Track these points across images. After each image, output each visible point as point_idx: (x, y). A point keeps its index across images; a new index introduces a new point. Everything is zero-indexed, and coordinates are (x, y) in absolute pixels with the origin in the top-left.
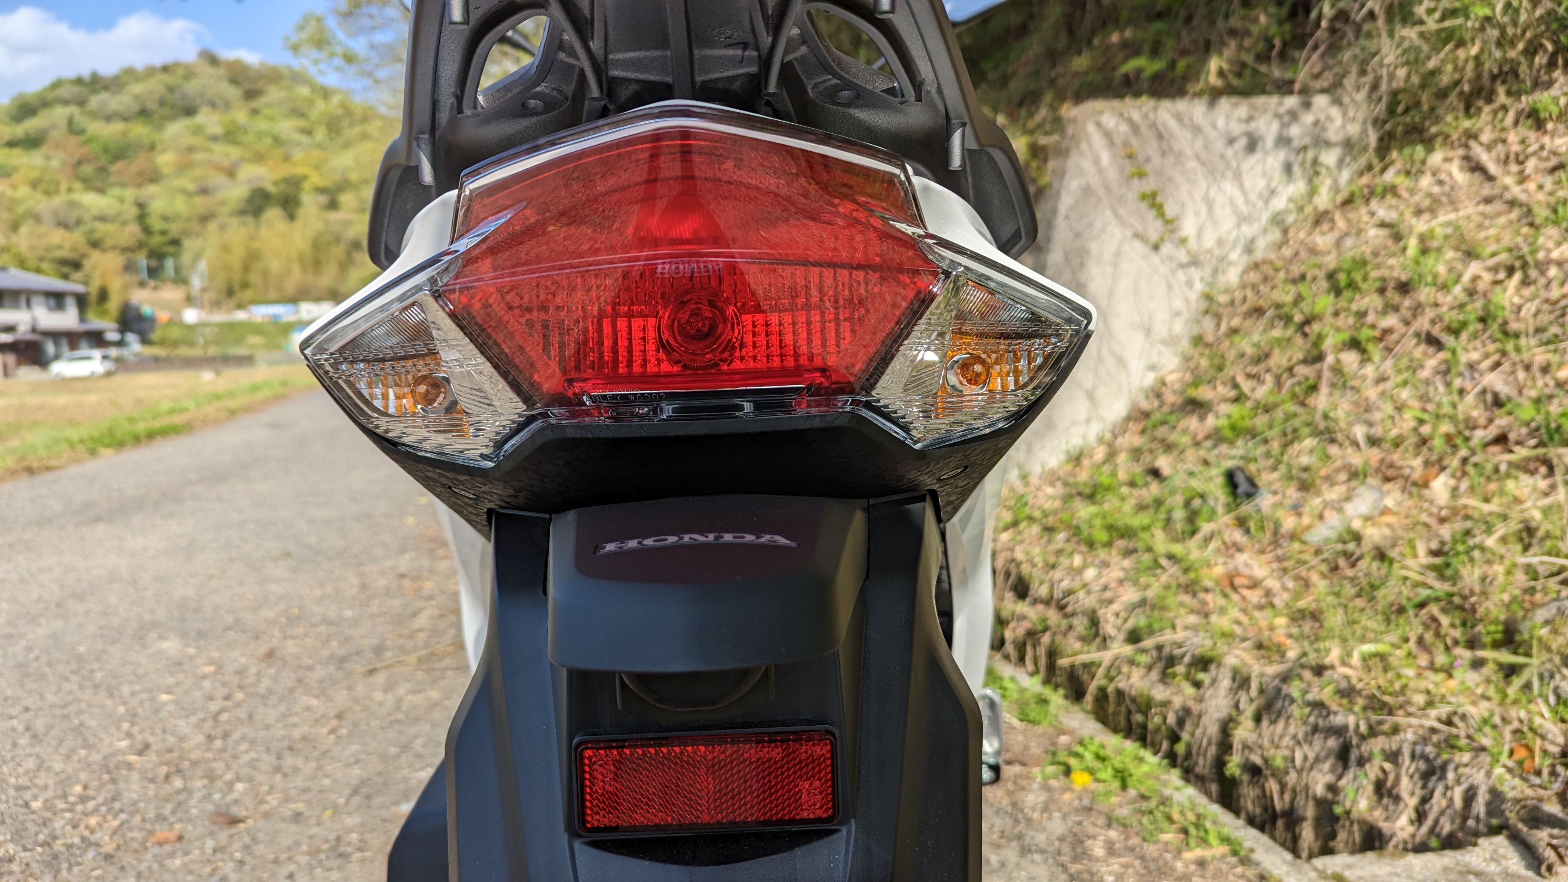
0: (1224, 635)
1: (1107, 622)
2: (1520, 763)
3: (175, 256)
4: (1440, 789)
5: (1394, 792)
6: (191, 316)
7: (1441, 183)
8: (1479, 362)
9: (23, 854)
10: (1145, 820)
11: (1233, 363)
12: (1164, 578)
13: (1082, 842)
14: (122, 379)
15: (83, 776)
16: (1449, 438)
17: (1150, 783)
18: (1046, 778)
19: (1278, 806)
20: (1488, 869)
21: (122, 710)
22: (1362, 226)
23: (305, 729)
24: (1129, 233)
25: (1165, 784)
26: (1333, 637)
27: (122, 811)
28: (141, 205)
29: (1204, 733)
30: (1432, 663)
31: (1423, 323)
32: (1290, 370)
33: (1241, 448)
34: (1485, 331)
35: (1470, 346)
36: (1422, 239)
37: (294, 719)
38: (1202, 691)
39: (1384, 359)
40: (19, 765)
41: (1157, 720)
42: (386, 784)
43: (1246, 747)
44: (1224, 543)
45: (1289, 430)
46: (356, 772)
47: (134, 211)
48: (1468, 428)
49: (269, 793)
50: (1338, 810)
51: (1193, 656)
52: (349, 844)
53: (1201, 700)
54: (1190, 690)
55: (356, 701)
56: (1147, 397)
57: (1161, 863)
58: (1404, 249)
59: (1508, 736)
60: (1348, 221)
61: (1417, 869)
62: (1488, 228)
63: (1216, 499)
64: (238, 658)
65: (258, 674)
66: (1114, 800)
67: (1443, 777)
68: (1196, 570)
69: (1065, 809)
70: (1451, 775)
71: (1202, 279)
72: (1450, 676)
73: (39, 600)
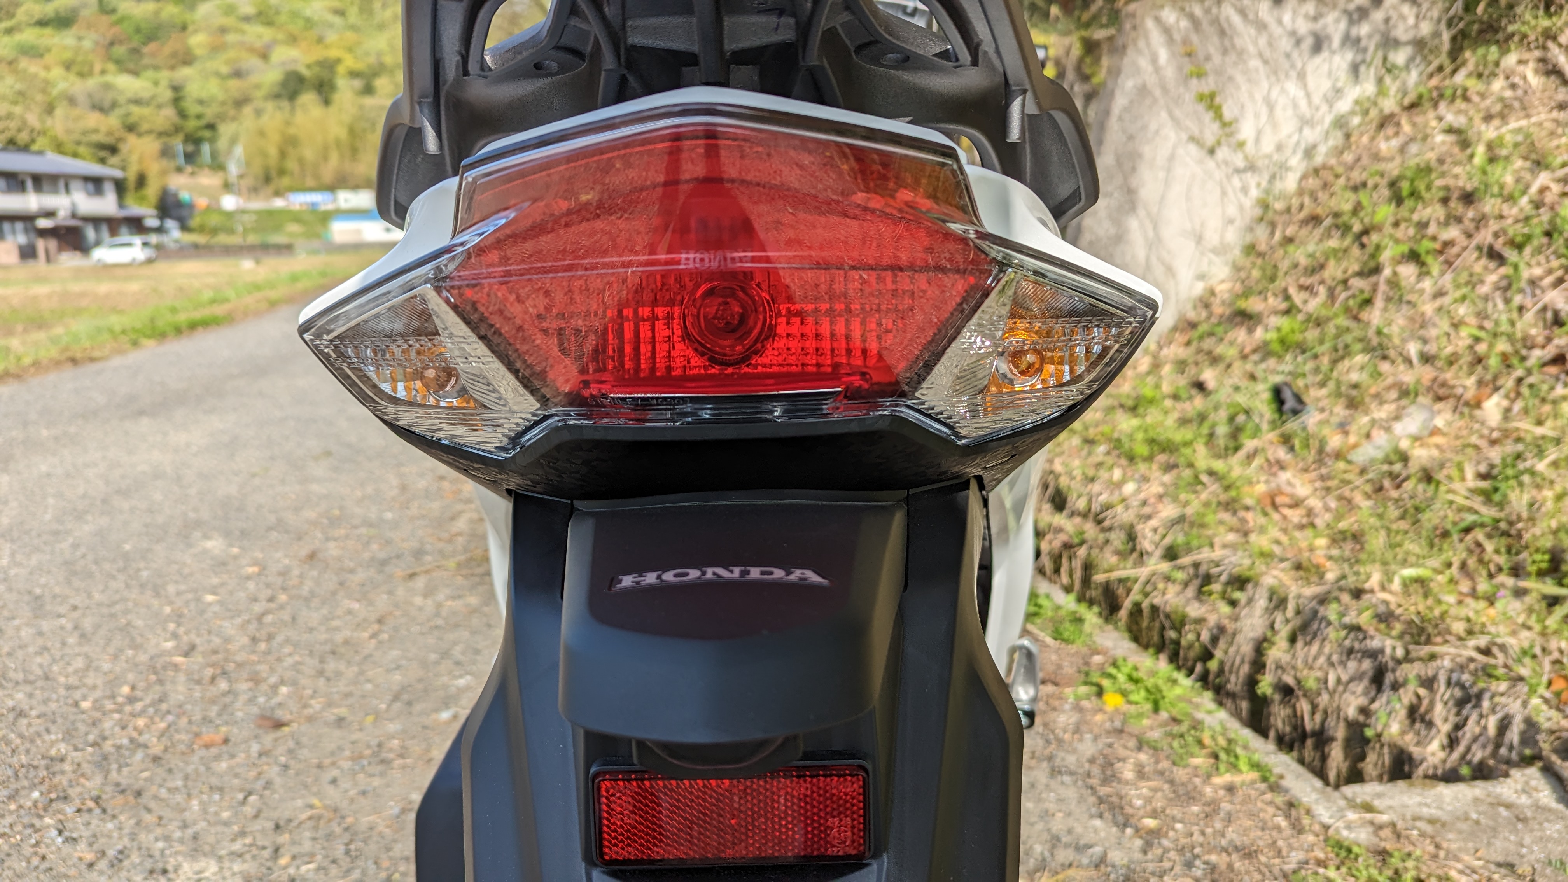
0: (1262, 554)
1: (1145, 537)
2: (1558, 694)
3: (212, 141)
4: (1474, 717)
5: (1427, 718)
6: (229, 202)
7: (1513, 86)
8: (1541, 278)
9: (75, 754)
10: (1176, 744)
11: (1286, 273)
12: (1204, 496)
13: (1112, 765)
14: (163, 267)
15: (131, 677)
16: (1505, 357)
17: (1182, 705)
18: (1078, 699)
19: (1309, 726)
20: (1519, 802)
21: (168, 610)
22: (1429, 131)
23: (346, 633)
24: (1184, 136)
25: (1197, 706)
26: (1374, 561)
27: (169, 712)
28: (176, 89)
29: (1238, 652)
30: (1474, 590)
31: (1485, 236)
32: (1345, 282)
33: (1288, 364)
34: (1549, 245)
35: (1533, 262)
36: (1490, 146)
37: (336, 623)
38: (1237, 610)
39: (1443, 273)
40: (68, 664)
41: (1191, 637)
42: (426, 691)
43: (1279, 667)
44: (1268, 460)
45: (1341, 346)
46: (397, 677)
47: (168, 94)
48: (1525, 347)
49: (312, 697)
50: (1369, 733)
51: (1230, 575)
52: (391, 750)
53: (1236, 619)
54: (1225, 609)
55: (397, 606)
56: (1195, 307)
57: (1190, 787)
58: (1472, 156)
59: (1547, 666)
60: (1414, 125)
61: (1448, 800)
62: (1561, 136)
63: (1262, 416)
64: (281, 559)
65: (301, 576)
66: (1145, 722)
67: (1478, 705)
68: (1238, 488)
69: (1096, 730)
70: (1486, 704)
71: (1259, 185)
72: (1492, 604)
73: (84, 496)
